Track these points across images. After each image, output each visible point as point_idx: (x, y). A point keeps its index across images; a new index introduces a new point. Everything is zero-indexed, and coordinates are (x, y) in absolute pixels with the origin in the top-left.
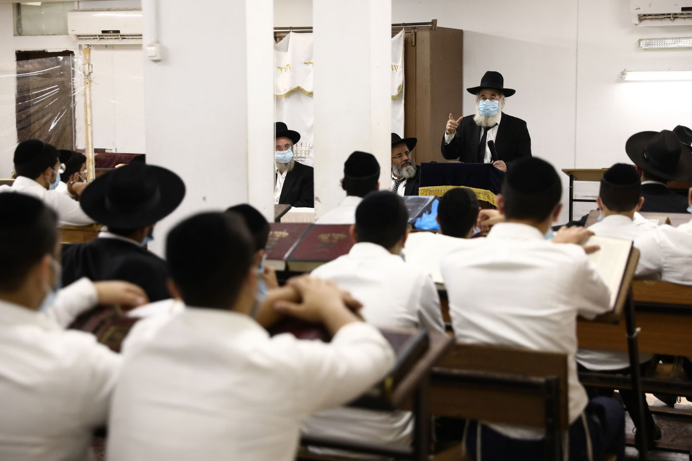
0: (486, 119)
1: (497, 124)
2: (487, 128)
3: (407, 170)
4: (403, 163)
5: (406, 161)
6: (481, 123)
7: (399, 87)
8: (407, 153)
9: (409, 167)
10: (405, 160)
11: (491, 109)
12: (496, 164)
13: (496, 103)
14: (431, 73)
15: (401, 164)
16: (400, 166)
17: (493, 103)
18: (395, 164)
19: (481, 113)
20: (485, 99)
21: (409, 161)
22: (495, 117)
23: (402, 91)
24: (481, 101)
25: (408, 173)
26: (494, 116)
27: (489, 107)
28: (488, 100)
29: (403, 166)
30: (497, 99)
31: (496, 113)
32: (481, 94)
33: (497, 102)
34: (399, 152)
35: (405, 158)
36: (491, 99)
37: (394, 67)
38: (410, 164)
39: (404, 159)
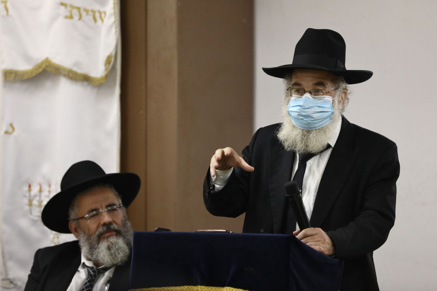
0: (303, 135)
1: (329, 146)
2: (307, 156)
3: (109, 248)
4: (101, 230)
5: (107, 225)
6: (294, 143)
7: (109, 58)
8: (111, 208)
9: (113, 239)
10: (105, 224)
11: (315, 116)
12: (306, 236)
13: (326, 102)
14: (180, 30)
15: (97, 233)
16: (94, 237)
17: (318, 102)
18: (85, 233)
19: (294, 122)
20: (301, 92)
21: (115, 226)
22: (325, 132)
23: (114, 67)
24: (294, 96)
25: (111, 254)
26: (323, 130)
27: (309, 112)
28: (307, 95)
29: (100, 237)
30: (328, 93)
31: (326, 123)
32: (293, 82)
33: (328, 98)
34: (93, 207)
35: (106, 218)
36: (315, 92)
37: (97, 15)
38: (118, 233)
39: (102, 222)
